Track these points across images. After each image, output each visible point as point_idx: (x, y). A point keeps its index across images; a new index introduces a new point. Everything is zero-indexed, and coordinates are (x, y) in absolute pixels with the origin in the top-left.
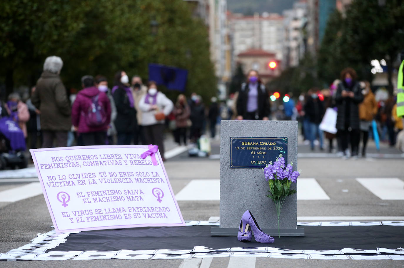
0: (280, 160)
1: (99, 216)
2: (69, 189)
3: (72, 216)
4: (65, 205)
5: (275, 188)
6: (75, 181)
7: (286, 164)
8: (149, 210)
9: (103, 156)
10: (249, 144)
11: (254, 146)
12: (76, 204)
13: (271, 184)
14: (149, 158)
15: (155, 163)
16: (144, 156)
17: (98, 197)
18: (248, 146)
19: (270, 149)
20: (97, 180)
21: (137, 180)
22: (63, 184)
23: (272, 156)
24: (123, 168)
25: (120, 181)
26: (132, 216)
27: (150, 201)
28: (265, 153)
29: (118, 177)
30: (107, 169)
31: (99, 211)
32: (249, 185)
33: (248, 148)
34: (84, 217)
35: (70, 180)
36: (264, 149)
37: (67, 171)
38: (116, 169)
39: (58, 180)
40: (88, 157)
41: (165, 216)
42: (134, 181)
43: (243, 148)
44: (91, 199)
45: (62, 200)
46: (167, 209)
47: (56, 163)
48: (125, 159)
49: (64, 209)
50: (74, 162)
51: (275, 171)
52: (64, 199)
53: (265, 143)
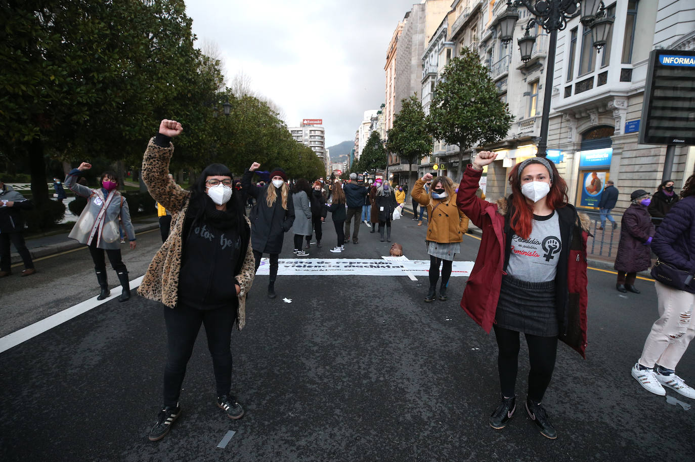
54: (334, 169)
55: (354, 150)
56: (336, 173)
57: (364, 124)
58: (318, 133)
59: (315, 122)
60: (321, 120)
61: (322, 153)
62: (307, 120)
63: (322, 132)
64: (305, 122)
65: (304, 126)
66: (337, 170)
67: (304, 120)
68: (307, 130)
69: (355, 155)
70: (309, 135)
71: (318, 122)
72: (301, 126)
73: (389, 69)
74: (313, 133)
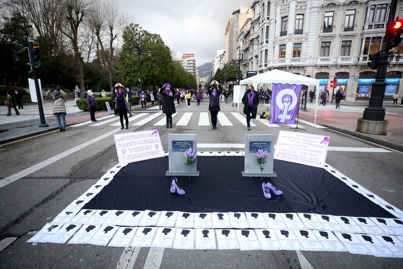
0: (190, 149)
1: (136, 156)
2: (125, 148)
3: (126, 158)
4: (124, 154)
5: (188, 161)
6: (128, 145)
7: (192, 151)
8: (153, 152)
9: (139, 135)
10: (179, 143)
11: (181, 144)
12: (128, 153)
13: (187, 159)
14: (155, 134)
15: (156, 136)
16: (153, 134)
17: (136, 150)
18: (178, 144)
19: (187, 145)
20: (136, 144)
21: (150, 142)
22: (124, 146)
23: (187, 147)
24: (146, 138)
25: (144, 143)
26: (147, 155)
27: (154, 149)
28: (185, 146)
29: (144, 142)
30: (140, 139)
31: (136, 155)
32: (179, 158)
33: (178, 145)
34: (130, 158)
35: (127, 145)
36: (185, 145)
37: (125, 142)
38: (143, 139)
39: (122, 145)
40: (134, 136)
41: (158, 154)
42: (149, 143)
43: (177, 145)
44: (133, 151)
45: (123, 152)
46: (159, 151)
47: (123, 139)
48: (146, 135)
49: (123, 155)
50: (129, 138)
51: (188, 154)
52: (124, 152)
53: (185, 143)
54: (200, 81)
55: (212, 71)
56: (202, 83)
57: (217, 57)
58: (192, 62)
59: (190, 56)
60: (193, 54)
61: (194, 73)
62: (185, 54)
63: (194, 61)
64: (185, 56)
65: (184, 58)
66: (202, 82)
67: (184, 55)
68: (185, 60)
69: (213, 74)
70: (187, 63)
71: (192, 55)
72: (182, 58)
73: (227, 35)
74: (189, 62)
